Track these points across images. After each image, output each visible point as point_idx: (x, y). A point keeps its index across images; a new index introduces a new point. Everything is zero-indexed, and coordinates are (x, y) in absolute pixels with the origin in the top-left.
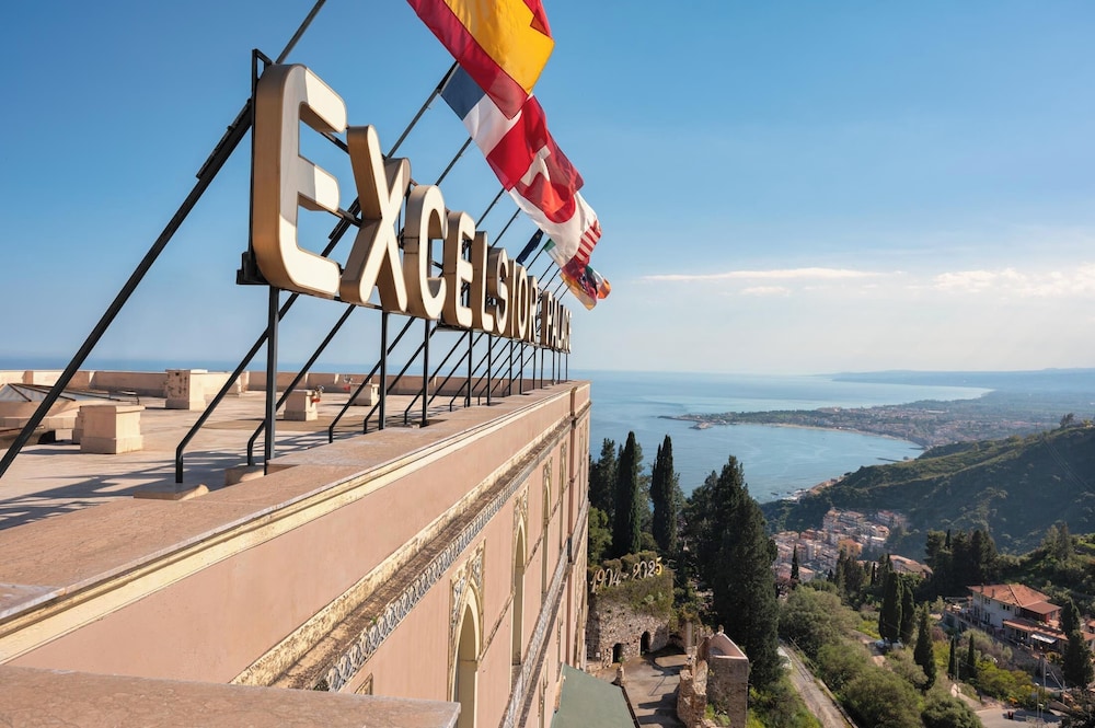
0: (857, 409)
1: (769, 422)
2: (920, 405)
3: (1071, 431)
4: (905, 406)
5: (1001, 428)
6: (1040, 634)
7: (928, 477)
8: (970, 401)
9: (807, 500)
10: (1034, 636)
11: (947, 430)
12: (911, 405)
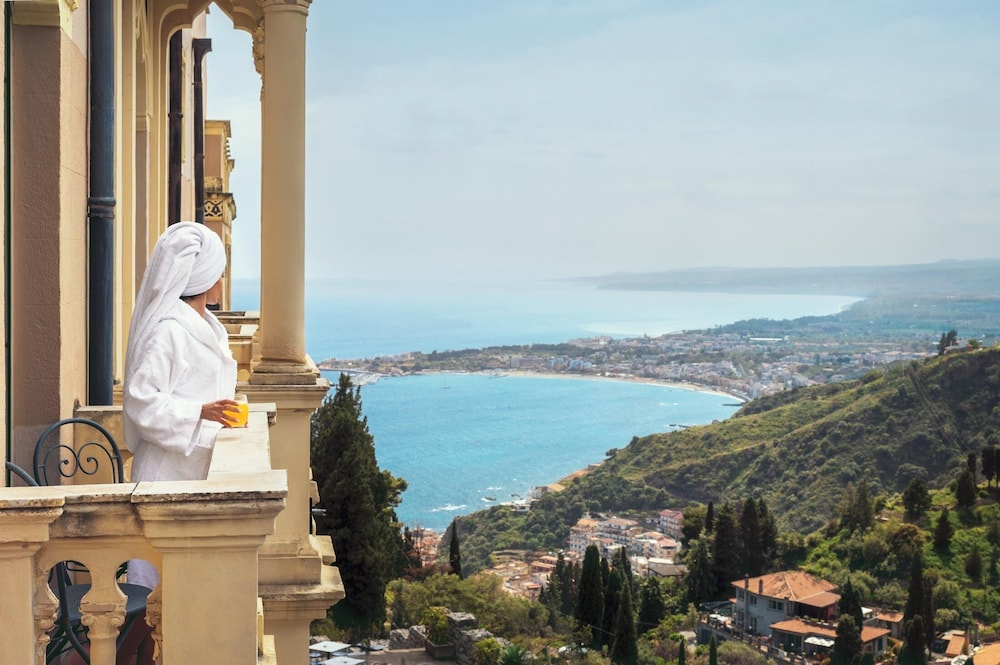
0: (639, 340)
1: (483, 368)
2: (742, 329)
3: (951, 359)
4: (719, 331)
5: (866, 363)
6: (819, 636)
7: (739, 449)
8: (822, 319)
9: (546, 503)
10: (810, 640)
11: (783, 369)
12: (730, 329)
